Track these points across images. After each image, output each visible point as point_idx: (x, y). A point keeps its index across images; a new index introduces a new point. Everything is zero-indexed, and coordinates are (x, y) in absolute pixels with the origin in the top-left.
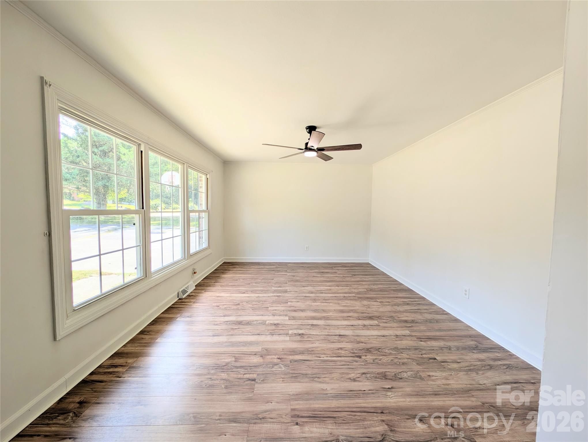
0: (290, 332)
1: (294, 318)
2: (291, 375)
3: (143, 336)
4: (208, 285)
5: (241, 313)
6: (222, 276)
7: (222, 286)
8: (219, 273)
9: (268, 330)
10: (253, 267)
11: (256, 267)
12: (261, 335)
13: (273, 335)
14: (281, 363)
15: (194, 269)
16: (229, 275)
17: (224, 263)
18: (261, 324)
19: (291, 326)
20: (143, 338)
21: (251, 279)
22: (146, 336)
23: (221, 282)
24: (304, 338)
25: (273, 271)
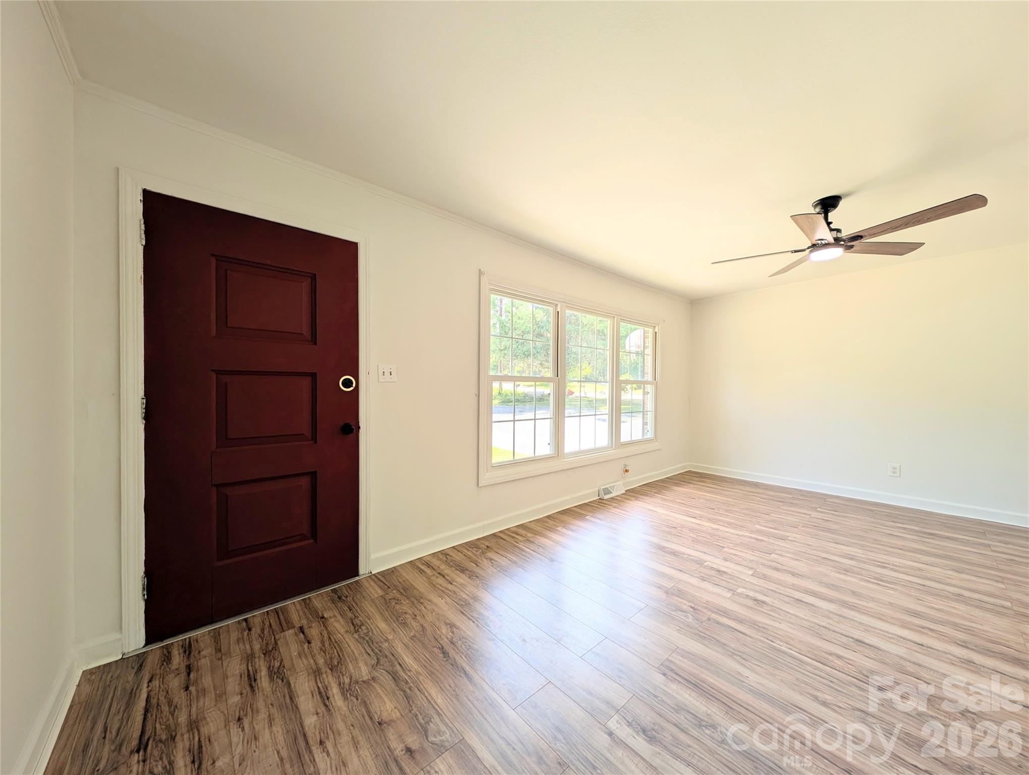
0: (740, 590)
1: (765, 577)
2: (697, 632)
3: (548, 520)
4: (644, 493)
5: (671, 538)
6: (673, 488)
7: (663, 499)
8: (671, 483)
9: (700, 572)
10: (741, 487)
11: (747, 489)
12: (684, 572)
13: (706, 581)
14: (692, 614)
15: (625, 465)
16: (684, 489)
17: (689, 472)
18: (694, 561)
19: (748, 584)
20: (547, 522)
21: (721, 503)
22: (550, 521)
23: (666, 495)
24: (762, 607)
25: (782, 502)
